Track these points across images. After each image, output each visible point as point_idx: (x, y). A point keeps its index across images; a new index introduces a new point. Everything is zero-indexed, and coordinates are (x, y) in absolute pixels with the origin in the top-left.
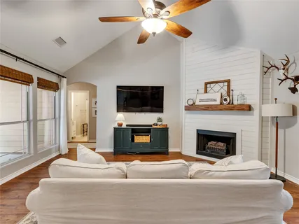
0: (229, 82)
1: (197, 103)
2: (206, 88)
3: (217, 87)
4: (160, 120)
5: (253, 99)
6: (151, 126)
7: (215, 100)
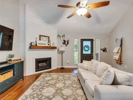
0: (49, 37)
2: (40, 38)
7: (45, 44)
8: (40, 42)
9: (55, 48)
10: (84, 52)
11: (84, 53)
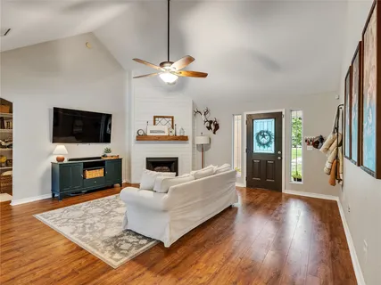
0: (173, 118)
1: (149, 134)
2: (155, 121)
3: (164, 121)
4: (108, 151)
5: (188, 133)
6: (100, 158)
7: (164, 132)
8: (155, 128)
9: (184, 139)
10: (257, 149)
11: (255, 151)
